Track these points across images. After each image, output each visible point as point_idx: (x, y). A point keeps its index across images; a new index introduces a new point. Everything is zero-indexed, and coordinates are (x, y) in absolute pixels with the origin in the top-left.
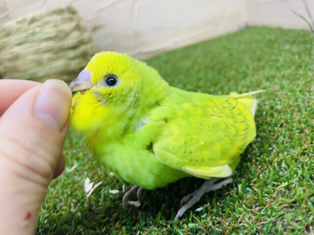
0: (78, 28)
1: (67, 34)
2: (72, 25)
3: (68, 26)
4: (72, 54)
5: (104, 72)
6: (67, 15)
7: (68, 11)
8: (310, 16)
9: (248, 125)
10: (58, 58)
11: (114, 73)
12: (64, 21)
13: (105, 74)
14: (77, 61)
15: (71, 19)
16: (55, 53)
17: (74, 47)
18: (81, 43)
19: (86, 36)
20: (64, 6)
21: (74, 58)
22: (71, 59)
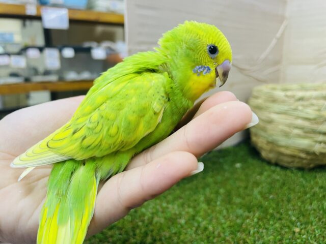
22: (316, 142)
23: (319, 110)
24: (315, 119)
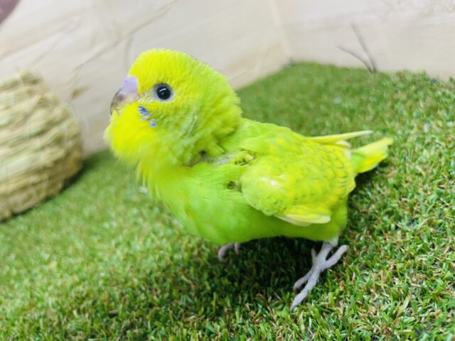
0: (43, 104)
1: (27, 117)
2: (35, 100)
3: (26, 105)
4: (38, 142)
5: (153, 80)
6: (23, 89)
7: (24, 82)
8: (365, 49)
9: (346, 173)
10: (17, 154)
11: (168, 83)
12: (20, 98)
13: (155, 82)
14: (48, 151)
15: (30, 93)
16: (12, 146)
17: (40, 133)
18: (51, 124)
19: (57, 112)
20: (17, 76)
21: (42, 148)
22: (37, 151)
23: (7, 108)
24: (10, 123)
